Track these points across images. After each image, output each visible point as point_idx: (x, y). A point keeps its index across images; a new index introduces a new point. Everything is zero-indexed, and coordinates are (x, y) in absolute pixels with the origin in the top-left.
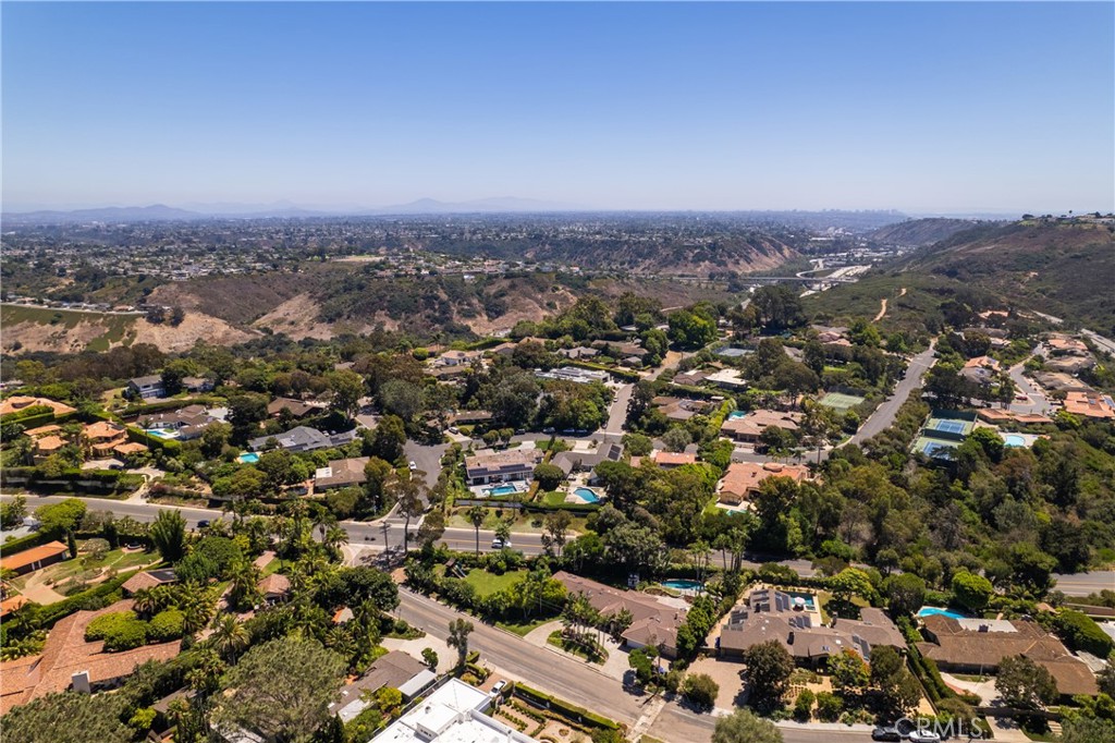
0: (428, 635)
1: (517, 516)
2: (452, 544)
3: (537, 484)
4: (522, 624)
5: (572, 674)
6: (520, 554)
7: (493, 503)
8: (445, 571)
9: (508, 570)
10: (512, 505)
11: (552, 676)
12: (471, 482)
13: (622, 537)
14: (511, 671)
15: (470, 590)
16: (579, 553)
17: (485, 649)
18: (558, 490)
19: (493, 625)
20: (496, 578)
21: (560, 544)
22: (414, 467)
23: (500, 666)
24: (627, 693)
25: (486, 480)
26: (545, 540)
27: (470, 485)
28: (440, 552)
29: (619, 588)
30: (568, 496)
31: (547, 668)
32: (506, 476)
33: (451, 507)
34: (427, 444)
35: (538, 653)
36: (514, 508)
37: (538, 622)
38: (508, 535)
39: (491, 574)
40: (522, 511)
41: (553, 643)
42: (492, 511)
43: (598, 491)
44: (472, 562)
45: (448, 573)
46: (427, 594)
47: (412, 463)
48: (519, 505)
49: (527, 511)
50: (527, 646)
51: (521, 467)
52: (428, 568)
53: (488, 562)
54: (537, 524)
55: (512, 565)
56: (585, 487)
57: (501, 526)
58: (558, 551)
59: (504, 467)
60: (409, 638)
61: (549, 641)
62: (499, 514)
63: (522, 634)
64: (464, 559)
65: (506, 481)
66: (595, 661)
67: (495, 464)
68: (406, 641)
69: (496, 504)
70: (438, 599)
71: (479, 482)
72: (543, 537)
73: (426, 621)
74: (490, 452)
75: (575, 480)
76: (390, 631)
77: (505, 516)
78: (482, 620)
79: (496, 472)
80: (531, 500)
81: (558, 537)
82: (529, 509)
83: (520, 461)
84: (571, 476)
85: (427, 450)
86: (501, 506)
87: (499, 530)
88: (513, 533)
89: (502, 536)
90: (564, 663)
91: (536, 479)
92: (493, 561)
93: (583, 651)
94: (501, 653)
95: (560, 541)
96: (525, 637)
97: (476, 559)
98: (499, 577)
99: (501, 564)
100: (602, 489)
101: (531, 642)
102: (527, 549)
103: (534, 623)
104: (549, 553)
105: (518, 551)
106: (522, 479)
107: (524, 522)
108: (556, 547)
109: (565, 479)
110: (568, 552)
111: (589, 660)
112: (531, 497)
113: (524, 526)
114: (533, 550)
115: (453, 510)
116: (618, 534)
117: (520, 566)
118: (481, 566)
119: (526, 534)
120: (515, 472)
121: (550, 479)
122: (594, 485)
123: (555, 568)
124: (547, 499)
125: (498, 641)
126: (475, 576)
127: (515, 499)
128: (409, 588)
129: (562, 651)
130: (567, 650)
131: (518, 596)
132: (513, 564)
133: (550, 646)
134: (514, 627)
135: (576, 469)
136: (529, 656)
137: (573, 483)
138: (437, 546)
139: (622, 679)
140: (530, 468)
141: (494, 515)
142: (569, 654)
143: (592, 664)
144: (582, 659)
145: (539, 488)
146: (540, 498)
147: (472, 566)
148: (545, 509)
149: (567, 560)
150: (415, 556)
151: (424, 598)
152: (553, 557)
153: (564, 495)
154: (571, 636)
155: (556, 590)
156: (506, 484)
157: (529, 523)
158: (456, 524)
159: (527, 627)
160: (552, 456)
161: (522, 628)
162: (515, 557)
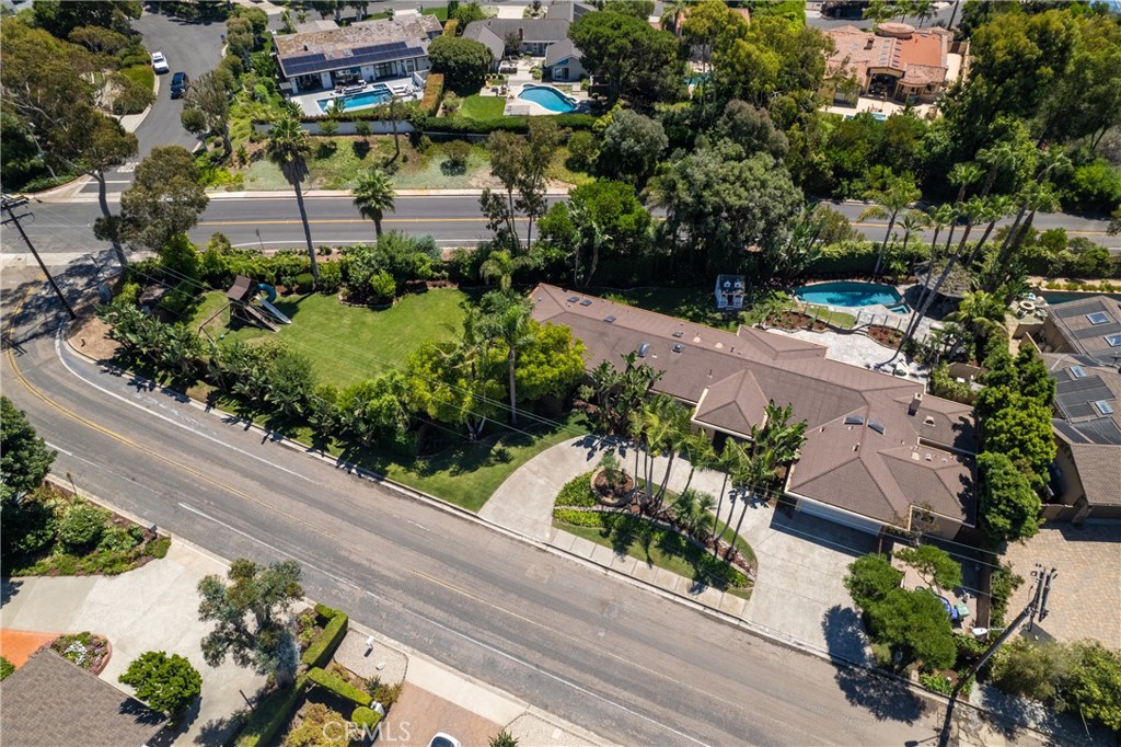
0: (178, 544)
1: (403, 151)
2: (242, 233)
3: (438, 79)
4: (469, 465)
5: (667, 649)
6: (428, 248)
7: (341, 127)
8: (227, 317)
9: (400, 292)
10: (389, 126)
11: (602, 670)
12: (293, 86)
13: (707, 186)
14: (462, 666)
15: (298, 374)
16: (589, 233)
17: (366, 576)
18: (485, 92)
19: (381, 475)
20: (372, 318)
21: (532, 212)
22: (163, 64)
23: (424, 649)
24: (862, 711)
25: (326, 80)
26: (490, 204)
27: (292, 93)
28: (211, 260)
29: (695, 319)
30: (510, 104)
31: (575, 633)
32: (368, 69)
33: (245, 142)
34: (197, 22)
35: (534, 570)
36: (395, 133)
37: (512, 451)
38: (387, 200)
39: (357, 309)
40: (415, 139)
41: (574, 526)
42: (345, 143)
43: (569, 89)
44: (304, 278)
45: (239, 320)
46: (179, 390)
47: (159, 55)
48: (403, 126)
49: (426, 139)
50: (497, 546)
51: (398, 48)
52: (178, 313)
53: (346, 276)
54: (455, 167)
55: (409, 280)
56: (539, 83)
57: (368, 178)
58: (525, 229)
59: (362, 50)
60: (111, 569)
61: (560, 521)
62: (361, 150)
63: (473, 501)
64: (280, 273)
65: (371, 81)
66: (721, 585)
67: (340, 46)
68: (101, 581)
69: (351, 127)
70: (211, 402)
71: (310, 85)
72: (484, 199)
73: (175, 487)
74: (329, 24)
75: (514, 71)
76: (46, 550)
77: (376, 155)
78: (346, 460)
79: (346, 61)
80: (433, 113)
81: (529, 195)
82: (429, 134)
83: (395, 38)
84: (505, 65)
85: (194, 32)
86: (363, 132)
87: (363, 188)
88: (400, 193)
89: (373, 204)
90: (628, 605)
91: (435, 70)
92: (359, 274)
93: (670, 546)
94: (416, 590)
95: (531, 204)
96: (487, 513)
97: (310, 270)
98: (380, 315)
99: (384, 281)
100: (577, 86)
101: (508, 527)
102: (444, 231)
103: (503, 458)
104: (505, 240)
105: (420, 237)
106: (404, 76)
107: (424, 164)
108: (521, 220)
109: (494, 71)
110: (556, 233)
111: (700, 583)
112: (430, 106)
113: (421, 175)
114: (459, 230)
115: (251, 149)
116: (699, 177)
117: (431, 278)
118: (330, 289)
119: (432, 192)
120: (388, 62)
121: (465, 68)
122: (558, 78)
123: (525, 280)
124: (464, 111)
125: (404, 538)
126: (315, 318)
127: (396, 114)
128: (128, 376)
129: (606, 554)
130: (621, 548)
131: (444, 393)
132: (413, 276)
133: (564, 539)
134: (443, 477)
135: (512, 52)
136: (509, 587)
137: (511, 77)
138: (199, 242)
139: (820, 647)
140: (419, 50)
141: (350, 153)
142: (634, 564)
143: (711, 594)
144: (674, 579)
145: (444, 91)
146: (449, 110)
147: (306, 290)
148: (466, 130)
149: (554, 253)
150: (144, 276)
151: (169, 402)
152: (516, 251)
153: (501, 100)
154: (624, 497)
155: (556, 356)
156: (371, 88)
157: (435, 165)
158: (261, 181)
159: (483, 470)
160: (460, 30)
161: (468, 480)
162: (414, 257)
